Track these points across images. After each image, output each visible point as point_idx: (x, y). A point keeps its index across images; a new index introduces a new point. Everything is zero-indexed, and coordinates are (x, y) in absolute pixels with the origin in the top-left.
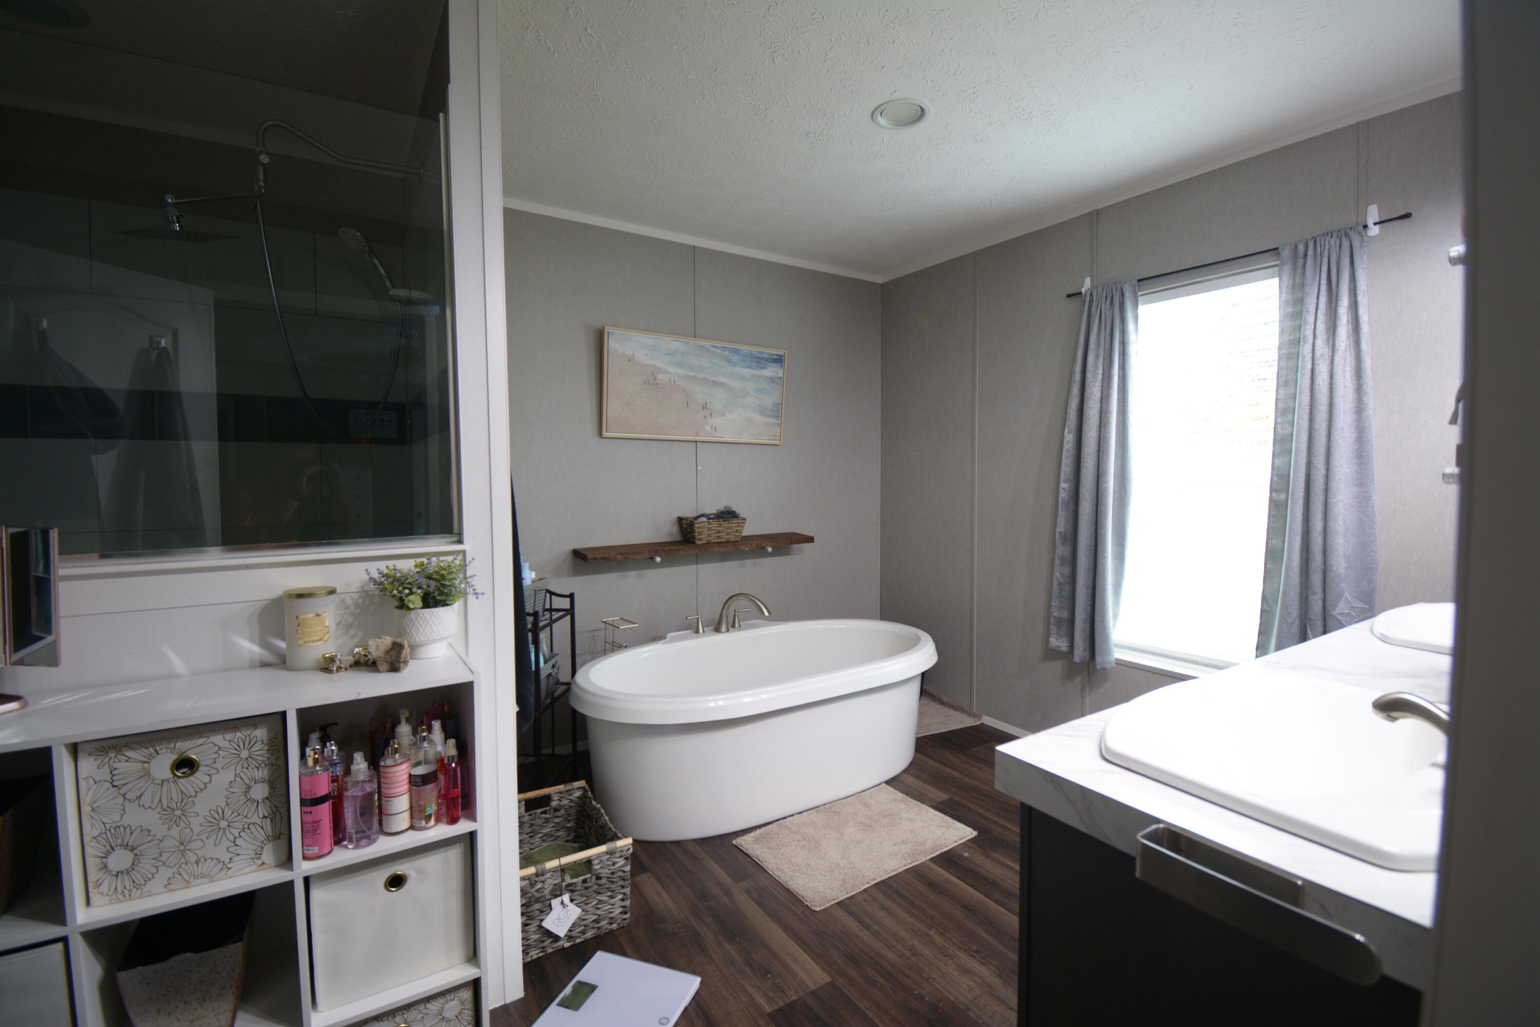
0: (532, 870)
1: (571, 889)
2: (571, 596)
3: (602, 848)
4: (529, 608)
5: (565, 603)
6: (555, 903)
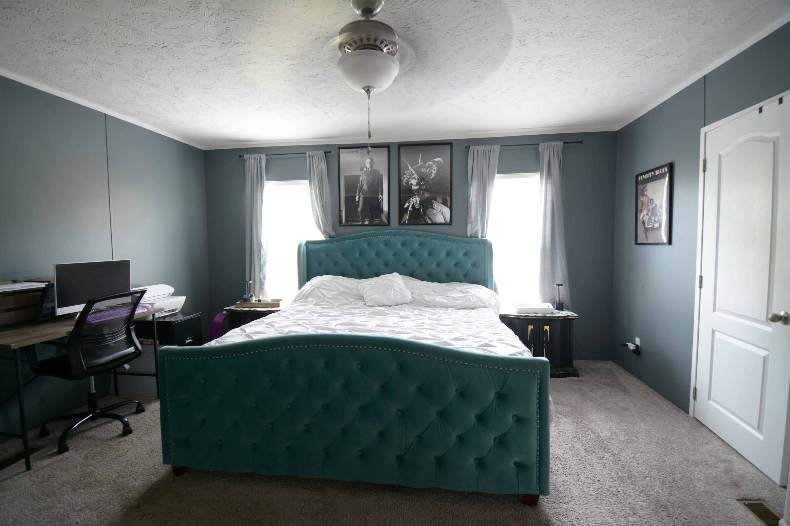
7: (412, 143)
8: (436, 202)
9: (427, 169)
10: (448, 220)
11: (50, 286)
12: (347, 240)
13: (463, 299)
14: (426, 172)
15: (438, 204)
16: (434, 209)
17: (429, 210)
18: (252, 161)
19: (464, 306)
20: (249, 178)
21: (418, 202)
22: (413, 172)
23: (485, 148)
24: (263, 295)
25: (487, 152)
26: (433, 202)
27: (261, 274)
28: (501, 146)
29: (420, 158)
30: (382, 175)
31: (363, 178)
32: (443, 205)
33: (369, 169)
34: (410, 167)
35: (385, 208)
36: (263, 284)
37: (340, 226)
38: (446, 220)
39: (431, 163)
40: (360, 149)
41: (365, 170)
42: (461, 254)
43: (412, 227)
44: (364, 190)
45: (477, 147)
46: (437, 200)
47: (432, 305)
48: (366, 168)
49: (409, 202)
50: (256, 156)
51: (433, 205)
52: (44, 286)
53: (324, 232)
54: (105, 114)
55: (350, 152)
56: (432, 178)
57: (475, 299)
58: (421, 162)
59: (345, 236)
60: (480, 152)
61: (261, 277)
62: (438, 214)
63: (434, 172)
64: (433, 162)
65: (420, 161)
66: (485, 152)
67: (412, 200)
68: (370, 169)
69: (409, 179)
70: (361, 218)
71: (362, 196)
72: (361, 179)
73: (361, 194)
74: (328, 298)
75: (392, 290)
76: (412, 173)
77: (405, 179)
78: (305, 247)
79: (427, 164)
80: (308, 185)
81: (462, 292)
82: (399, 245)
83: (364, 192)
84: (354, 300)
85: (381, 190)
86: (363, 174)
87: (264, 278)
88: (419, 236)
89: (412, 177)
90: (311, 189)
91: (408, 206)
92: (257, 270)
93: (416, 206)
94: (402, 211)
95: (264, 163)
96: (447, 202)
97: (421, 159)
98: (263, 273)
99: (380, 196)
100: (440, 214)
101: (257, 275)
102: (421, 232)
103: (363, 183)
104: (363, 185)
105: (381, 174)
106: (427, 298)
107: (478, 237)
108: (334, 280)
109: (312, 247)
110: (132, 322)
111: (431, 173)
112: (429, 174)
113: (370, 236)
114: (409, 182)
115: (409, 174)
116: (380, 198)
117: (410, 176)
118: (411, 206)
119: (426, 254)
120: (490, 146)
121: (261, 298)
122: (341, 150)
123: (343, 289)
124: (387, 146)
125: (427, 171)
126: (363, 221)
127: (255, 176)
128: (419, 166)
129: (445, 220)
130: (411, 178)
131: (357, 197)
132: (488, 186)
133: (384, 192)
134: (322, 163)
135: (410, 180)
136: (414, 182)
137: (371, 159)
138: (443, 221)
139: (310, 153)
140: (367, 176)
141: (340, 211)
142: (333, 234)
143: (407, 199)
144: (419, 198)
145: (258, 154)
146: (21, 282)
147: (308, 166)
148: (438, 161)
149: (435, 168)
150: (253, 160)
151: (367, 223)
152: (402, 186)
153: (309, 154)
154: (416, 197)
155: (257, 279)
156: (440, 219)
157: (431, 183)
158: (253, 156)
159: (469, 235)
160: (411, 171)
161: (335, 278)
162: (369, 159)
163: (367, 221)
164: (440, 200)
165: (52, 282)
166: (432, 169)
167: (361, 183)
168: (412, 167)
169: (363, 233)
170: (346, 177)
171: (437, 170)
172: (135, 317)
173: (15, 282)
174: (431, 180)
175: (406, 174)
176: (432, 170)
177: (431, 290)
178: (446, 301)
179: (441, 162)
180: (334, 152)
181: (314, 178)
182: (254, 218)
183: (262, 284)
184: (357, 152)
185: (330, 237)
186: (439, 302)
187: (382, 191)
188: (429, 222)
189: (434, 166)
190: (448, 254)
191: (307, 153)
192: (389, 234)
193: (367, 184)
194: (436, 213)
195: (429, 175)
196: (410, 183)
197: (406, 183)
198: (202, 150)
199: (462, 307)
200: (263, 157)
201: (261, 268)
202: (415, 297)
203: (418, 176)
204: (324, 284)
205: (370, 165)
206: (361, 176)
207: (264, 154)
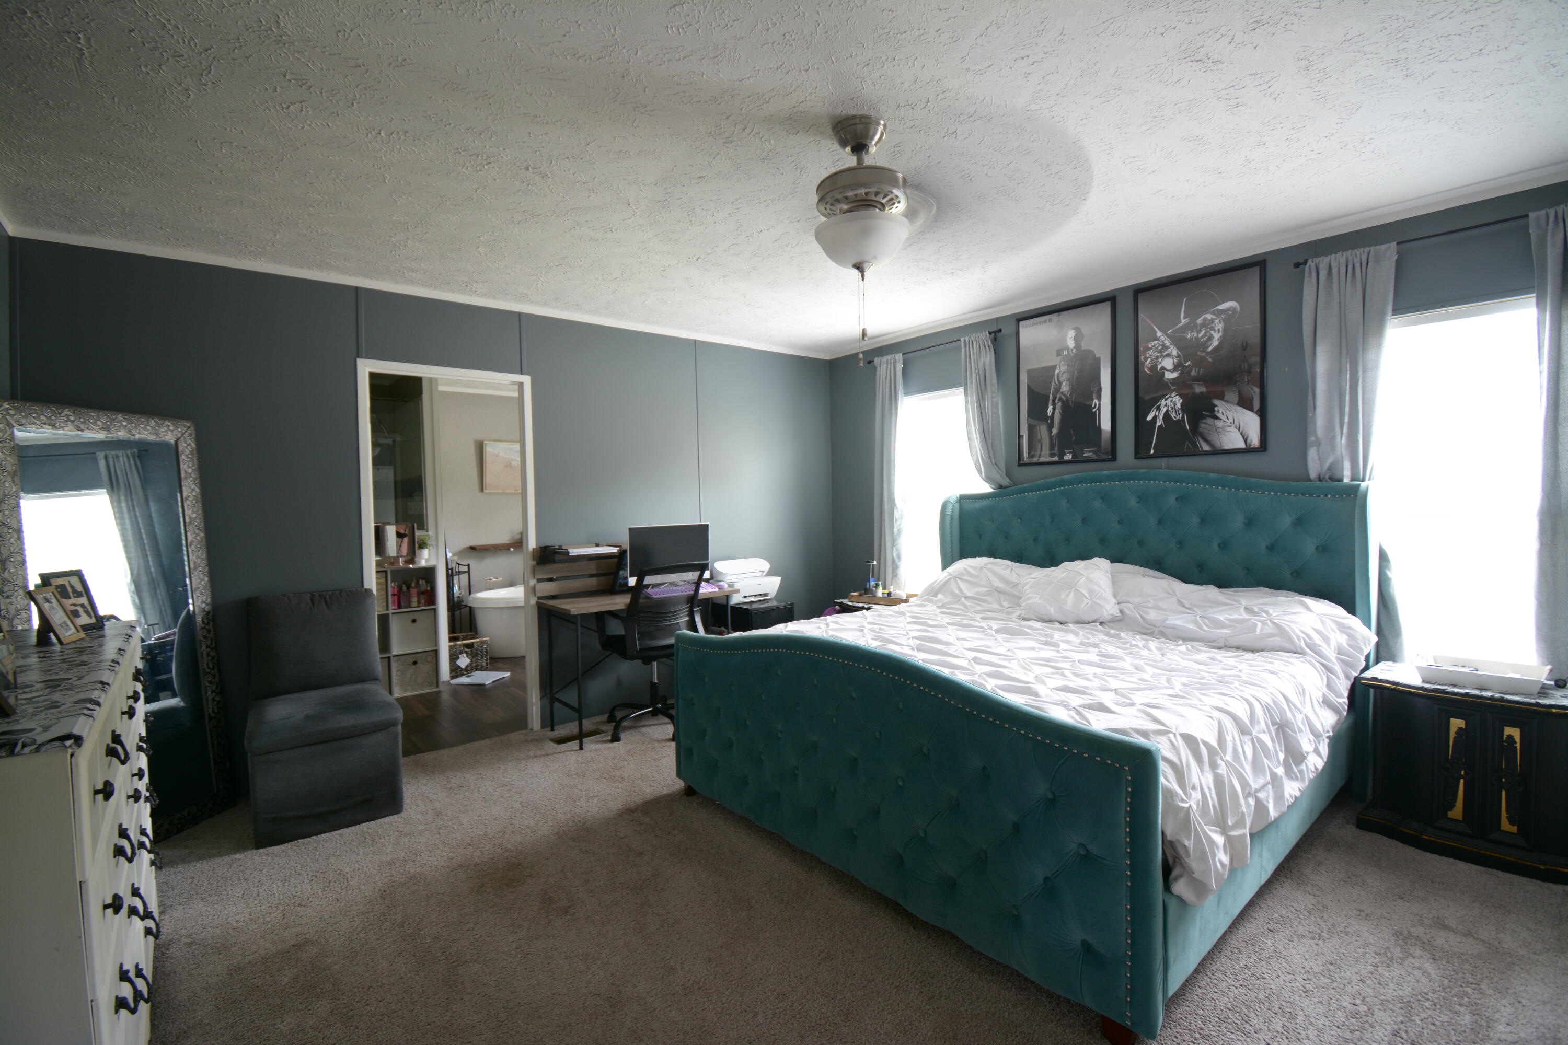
0: (452, 644)
1: (466, 652)
2: (469, 565)
3: (478, 640)
4: (450, 567)
5: (466, 569)
6: (460, 656)
7: (1164, 281)
8: (1224, 403)
9: (1199, 332)
10: (1255, 440)
11: (622, 553)
12: (1028, 492)
13: (1238, 625)
14: (1197, 339)
15: (1228, 406)
16: (1217, 418)
17: (1204, 421)
18: (884, 367)
19: (1234, 642)
20: (879, 395)
21: (1179, 406)
22: (1167, 343)
23: (1350, 258)
24: (898, 586)
25: (1357, 266)
26: (1216, 402)
27: (895, 550)
28: (1398, 244)
29: (1183, 309)
30: (1099, 359)
31: (1062, 370)
32: (1239, 408)
33: (1072, 350)
34: (1159, 334)
35: (1106, 424)
36: (897, 567)
37: (1020, 465)
38: (1248, 441)
39: (1209, 316)
40: (1057, 314)
41: (1065, 353)
42: (1286, 521)
43: (1164, 462)
44: (1062, 393)
45: (1326, 260)
46: (1226, 397)
47: (1157, 630)
48: (1068, 348)
49: (1158, 408)
50: (889, 357)
51: (1216, 409)
52: (616, 551)
53: (988, 479)
54: (695, 341)
55: (1036, 324)
56: (1213, 350)
57: (1270, 629)
58: (1185, 318)
59: (1025, 485)
60: (1335, 271)
61: (895, 555)
62: (1229, 429)
63: (1217, 336)
64: (1213, 313)
65: (1182, 315)
66: (1350, 267)
67: (1163, 402)
68: (1074, 351)
69: (1157, 358)
70: (1056, 448)
71: (1059, 405)
72: (1057, 371)
73: (1056, 401)
74: (967, 598)
75: (1072, 593)
76: (1163, 345)
77: (1149, 360)
78: (957, 505)
79: (1199, 321)
80: (963, 396)
81: (1248, 610)
82: (1133, 502)
83: (1063, 397)
84: (1010, 606)
85: (1096, 389)
86: (1060, 362)
87: (899, 557)
88: (1179, 480)
89: (1164, 354)
90: (966, 403)
91: (1155, 418)
92: (889, 545)
93: (1173, 415)
94: (1142, 428)
95: (900, 366)
96: (1251, 400)
97: (1185, 312)
98: (897, 550)
99: (1096, 401)
100: (1233, 429)
101: (888, 551)
102: (1183, 472)
103: (1061, 380)
104: (1060, 383)
105: (1097, 356)
106: (1152, 615)
107: (1341, 480)
108: (989, 566)
109: (969, 506)
110: (696, 602)
111: (1211, 338)
112: (1205, 341)
113: (1071, 483)
114: (1156, 366)
115: (1157, 348)
116: (1095, 405)
117: (1161, 351)
118: (1161, 417)
119: (1195, 521)
120: (1367, 249)
121: (892, 591)
122: (1021, 323)
123: (998, 583)
124: (1110, 299)
125: (1200, 336)
126: (1062, 455)
127: (888, 390)
128: (1183, 326)
129: (1246, 441)
130: (1162, 355)
131: (1050, 408)
132: (1363, 349)
133: (1103, 393)
134: (986, 354)
135: (1160, 360)
136: (1168, 363)
137: (1077, 330)
138: (1242, 445)
139: (967, 339)
140: (1068, 365)
141: (1020, 437)
142: (1006, 481)
143: (1153, 403)
144: (1181, 396)
145: (892, 354)
146: (603, 546)
147: (963, 362)
148: (1228, 309)
149: (1220, 326)
150: (885, 365)
151: (1068, 457)
152: (1140, 374)
153: (965, 341)
154: (1173, 395)
155: (889, 557)
156: (1233, 441)
157: (1210, 360)
158: (885, 359)
159: (1313, 474)
160: (1163, 342)
161: (991, 563)
162: (1073, 331)
163: (1070, 453)
164: (1234, 397)
165: (624, 548)
166: (1213, 328)
167: (1058, 379)
168: (1165, 333)
169: (1058, 478)
170: (1030, 372)
171: (1225, 330)
172: (700, 597)
173: (597, 545)
174: (1208, 353)
175: (1150, 349)
176: (1212, 332)
177: (1174, 599)
178: (1191, 626)
179: (1235, 309)
180: (1007, 330)
181: (971, 382)
182: (885, 459)
183: (895, 567)
184: (1050, 320)
185: (1001, 487)
186: (1174, 628)
187: (1100, 391)
188: (1206, 448)
189: (1217, 321)
190: (1250, 522)
191: (962, 339)
192: (1110, 478)
193: (1069, 380)
194: (1223, 428)
195: (1205, 345)
196: (1159, 367)
197: (1150, 369)
198: (826, 360)
199: (1228, 644)
200: (899, 357)
201: (894, 542)
202: (1127, 611)
203: (1179, 348)
204: (969, 573)
205: (1075, 343)
206: (1058, 367)
207: (900, 353)
